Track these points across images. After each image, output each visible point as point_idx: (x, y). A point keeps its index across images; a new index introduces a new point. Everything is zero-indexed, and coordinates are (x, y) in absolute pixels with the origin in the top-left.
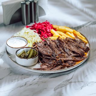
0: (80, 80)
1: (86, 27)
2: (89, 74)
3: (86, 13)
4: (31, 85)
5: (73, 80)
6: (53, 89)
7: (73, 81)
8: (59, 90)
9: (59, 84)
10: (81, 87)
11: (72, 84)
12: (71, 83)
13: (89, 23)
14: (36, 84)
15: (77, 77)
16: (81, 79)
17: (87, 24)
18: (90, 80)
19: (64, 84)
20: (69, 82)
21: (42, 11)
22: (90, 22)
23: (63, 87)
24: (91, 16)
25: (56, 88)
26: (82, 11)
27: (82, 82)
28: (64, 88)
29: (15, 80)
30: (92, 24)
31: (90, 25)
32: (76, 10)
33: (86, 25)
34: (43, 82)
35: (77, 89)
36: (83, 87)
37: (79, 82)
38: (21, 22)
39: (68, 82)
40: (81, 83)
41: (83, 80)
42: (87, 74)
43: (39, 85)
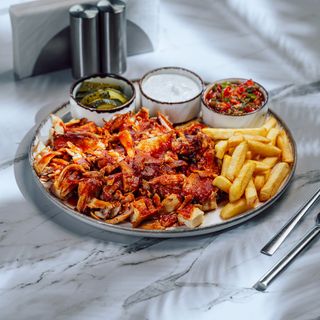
0: (211, 278)
1: (274, 101)
3: (284, 54)
5: (188, 279)
6: (122, 303)
7: (189, 281)
8: (139, 305)
9: (142, 288)
10: (210, 303)
11: (185, 289)
12: (180, 286)
13: (285, 87)
14: (73, 280)
15: (205, 268)
16: (217, 276)
17: (279, 91)
19: (161, 287)
20: (177, 283)
22: (291, 85)
23: (153, 299)
24: (299, 66)
25: (130, 301)
26: (273, 45)
27: (217, 285)
28: (154, 302)
29: (11, 262)
30: (295, 93)
31: (288, 95)
32: (254, 40)
33: (276, 97)
34: (94, 277)
35: (197, 309)
36: (215, 301)
37: (206, 284)
38: (68, 71)
39: (173, 283)
40: (214, 288)
41: (222, 280)
43: (80, 285)
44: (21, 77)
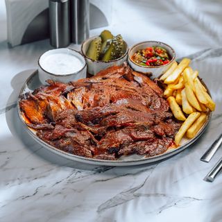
0: (159, 190)
1: (198, 61)
2: (184, 178)
3: (203, 26)
4: (48, 194)
5: (143, 191)
6: (96, 209)
7: (144, 193)
8: (109, 211)
9: (110, 198)
10: (160, 208)
11: (141, 198)
12: (138, 196)
13: (205, 51)
14: (60, 193)
15: (155, 183)
16: (164, 188)
17: (200, 53)
18: (183, 194)
19: (124, 197)
20: (135, 194)
21: (98, 15)
22: (209, 50)
23: (119, 206)
24: (214, 35)
25: (102, 207)
26: (195, 20)
27: (164, 195)
28: (120, 208)
29: (13, 180)
30: (212, 55)
31: (208, 56)
32: (180, 16)
33: (197, 58)
34: (75, 190)
35: (151, 213)
36: (164, 207)
37: (156, 195)
38: (47, 41)
39: (132, 195)
40: (163, 198)
41: (168, 192)
42: (179, 177)
43: (65, 197)
44: (13, 46)
